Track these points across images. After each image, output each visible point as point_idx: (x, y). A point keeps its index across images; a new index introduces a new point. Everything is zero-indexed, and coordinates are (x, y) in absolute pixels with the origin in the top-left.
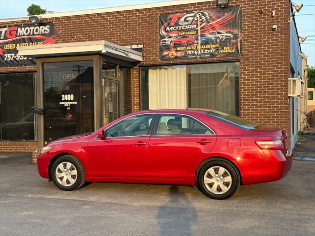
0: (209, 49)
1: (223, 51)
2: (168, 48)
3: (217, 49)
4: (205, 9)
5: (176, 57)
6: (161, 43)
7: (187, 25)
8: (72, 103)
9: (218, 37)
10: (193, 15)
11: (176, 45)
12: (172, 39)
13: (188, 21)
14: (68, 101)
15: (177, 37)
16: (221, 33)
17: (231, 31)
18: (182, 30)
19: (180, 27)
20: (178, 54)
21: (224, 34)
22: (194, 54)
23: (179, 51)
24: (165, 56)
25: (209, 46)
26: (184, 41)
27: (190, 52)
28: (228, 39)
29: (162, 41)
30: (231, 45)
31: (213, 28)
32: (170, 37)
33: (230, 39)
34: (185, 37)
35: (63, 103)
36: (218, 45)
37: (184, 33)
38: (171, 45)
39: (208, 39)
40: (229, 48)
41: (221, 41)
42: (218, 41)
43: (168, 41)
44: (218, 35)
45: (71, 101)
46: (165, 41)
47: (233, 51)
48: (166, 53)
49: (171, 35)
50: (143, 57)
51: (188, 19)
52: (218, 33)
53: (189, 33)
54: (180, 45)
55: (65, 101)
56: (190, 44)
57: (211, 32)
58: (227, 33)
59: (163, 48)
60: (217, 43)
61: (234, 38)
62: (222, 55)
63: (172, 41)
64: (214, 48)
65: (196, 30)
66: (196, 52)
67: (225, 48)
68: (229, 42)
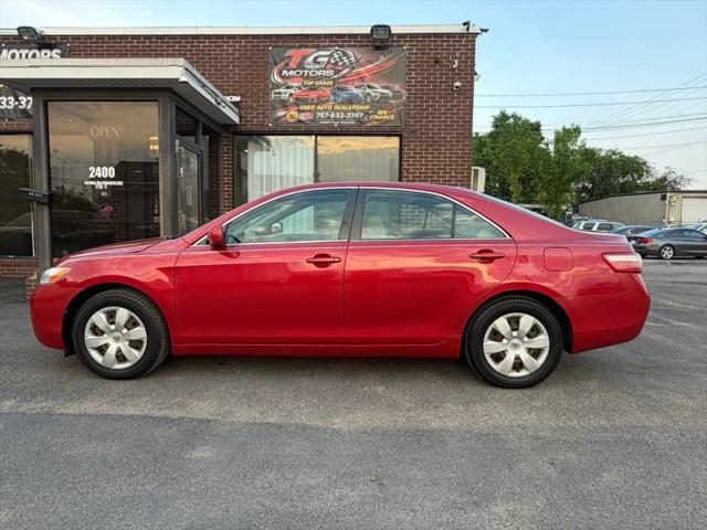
0: (354, 111)
1: (376, 117)
2: (284, 105)
3: (366, 113)
4: (348, 46)
5: (299, 121)
6: (273, 96)
7: (318, 70)
8: (111, 183)
9: (369, 94)
10: (328, 53)
11: (299, 101)
12: (292, 91)
13: (319, 63)
14: (102, 179)
15: (300, 88)
16: (374, 88)
17: (390, 85)
18: (308, 77)
19: (306, 72)
20: (302, 117)
21: (379, 90)
22: (329, 118)
23: (303, 111)
24: (279, 118)
25: (354, 107)
26: (313, 95)
27: (321, 115)
28: (384, 97)
29: (275, 93)
30: (390, 109)
31: (362, 79)
32: (288, 88)
33: (388, 98)
34: (313, 88)
35: (92, 183)
36: (368, 107)
37: (312, 82)
38: (291, 100)
39: (352, 95)
40: (385, 112)
41: (372, 101)
42: (369, 100)
43: (285, 94)
44: (368, 90)
45: (108, 179)
46: (280, 93)
47: (393, 117)
48: (281, 113)
49: (291, 84)
50: (241, 117)
51: (319, 60)
52: (369, 87)
53: (320, 83)
54: (305, 102)
55: (96, 179)
56: (321, 101)
57: (357, 84)
58: (384, 88)
59: (276, 105)
60: (366, 103)
61: (395, 97)
62: (375, 123)
63: (291, 95)
64: (361, 111)
65: (334, 80)
66: (333, 115)
67: (380, 112)
68: (386, 103)
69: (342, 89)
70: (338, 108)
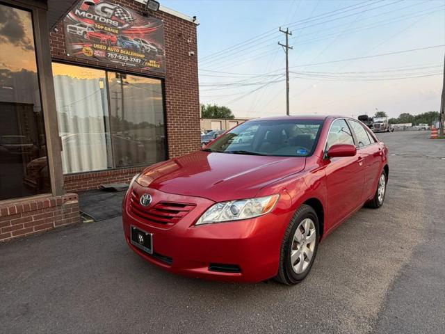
0: (135, 57)
1: (149, 64)
2: (80, 40)
3: (143, 60)
4: (127, 7)
5: (94, 56)
6: (68, 29)
7: (106, 18)
9: (143, 47)
10: (113, 7)
11: (94, 40)
12: (86, 29)
13: (106, 13)
15: (92, 29)
16: (146, 43)
17: (156, 44)
18: (98, 22)
19: (96, 17)
20: (97, 53)
21: (149, 46)
22: (117, 58)
23: (96, 49)
24: (76, 51)
25: (135, 54)
26: (104, 38)
27: (112, 55)
28: (153, 51)
29: (70, 28)
30: (158, 60)
31: (138, 34)
32: (82, 26)
33: (155, 52)
34: (103, 32)
36: (143, 56)
37: (102, 27)
38: (85, 37)
39: (133, 45)
40: (154, 62)
41: (146, 52)
42: (144, 51)
43: (80, 31)
44: (143, 44)
46: (75, 29)
47: (159, 66)
48: (77, 47)
49: (84, 23)
51: (106, 10)
52: (144, 42)
53: (108, 29)
54: (98, 41)
56: (110, 43)
57: (135, 37)
58: (152, 44)
60: (142, 53)
61: (159, 53)
62: (149, 69)
63: (85, 32)
64: (139, 58)
65: (118, 29)
66: (120, 57)
67: (151, 61)
68: (154, 55)
69: (124, 38)
70: (124, 52)
